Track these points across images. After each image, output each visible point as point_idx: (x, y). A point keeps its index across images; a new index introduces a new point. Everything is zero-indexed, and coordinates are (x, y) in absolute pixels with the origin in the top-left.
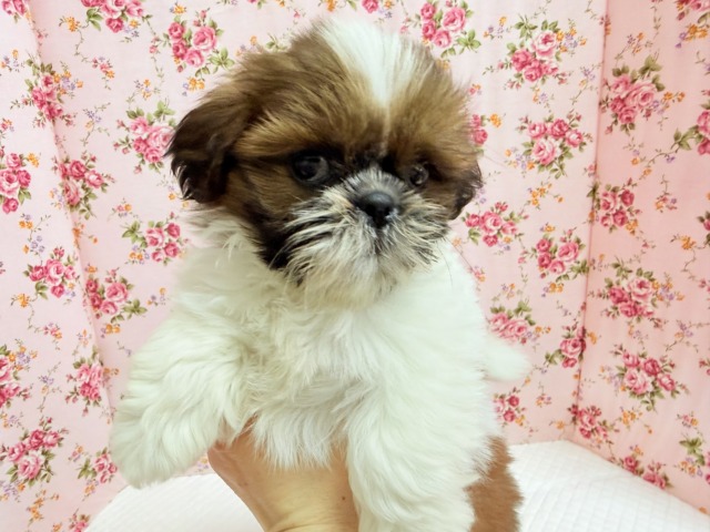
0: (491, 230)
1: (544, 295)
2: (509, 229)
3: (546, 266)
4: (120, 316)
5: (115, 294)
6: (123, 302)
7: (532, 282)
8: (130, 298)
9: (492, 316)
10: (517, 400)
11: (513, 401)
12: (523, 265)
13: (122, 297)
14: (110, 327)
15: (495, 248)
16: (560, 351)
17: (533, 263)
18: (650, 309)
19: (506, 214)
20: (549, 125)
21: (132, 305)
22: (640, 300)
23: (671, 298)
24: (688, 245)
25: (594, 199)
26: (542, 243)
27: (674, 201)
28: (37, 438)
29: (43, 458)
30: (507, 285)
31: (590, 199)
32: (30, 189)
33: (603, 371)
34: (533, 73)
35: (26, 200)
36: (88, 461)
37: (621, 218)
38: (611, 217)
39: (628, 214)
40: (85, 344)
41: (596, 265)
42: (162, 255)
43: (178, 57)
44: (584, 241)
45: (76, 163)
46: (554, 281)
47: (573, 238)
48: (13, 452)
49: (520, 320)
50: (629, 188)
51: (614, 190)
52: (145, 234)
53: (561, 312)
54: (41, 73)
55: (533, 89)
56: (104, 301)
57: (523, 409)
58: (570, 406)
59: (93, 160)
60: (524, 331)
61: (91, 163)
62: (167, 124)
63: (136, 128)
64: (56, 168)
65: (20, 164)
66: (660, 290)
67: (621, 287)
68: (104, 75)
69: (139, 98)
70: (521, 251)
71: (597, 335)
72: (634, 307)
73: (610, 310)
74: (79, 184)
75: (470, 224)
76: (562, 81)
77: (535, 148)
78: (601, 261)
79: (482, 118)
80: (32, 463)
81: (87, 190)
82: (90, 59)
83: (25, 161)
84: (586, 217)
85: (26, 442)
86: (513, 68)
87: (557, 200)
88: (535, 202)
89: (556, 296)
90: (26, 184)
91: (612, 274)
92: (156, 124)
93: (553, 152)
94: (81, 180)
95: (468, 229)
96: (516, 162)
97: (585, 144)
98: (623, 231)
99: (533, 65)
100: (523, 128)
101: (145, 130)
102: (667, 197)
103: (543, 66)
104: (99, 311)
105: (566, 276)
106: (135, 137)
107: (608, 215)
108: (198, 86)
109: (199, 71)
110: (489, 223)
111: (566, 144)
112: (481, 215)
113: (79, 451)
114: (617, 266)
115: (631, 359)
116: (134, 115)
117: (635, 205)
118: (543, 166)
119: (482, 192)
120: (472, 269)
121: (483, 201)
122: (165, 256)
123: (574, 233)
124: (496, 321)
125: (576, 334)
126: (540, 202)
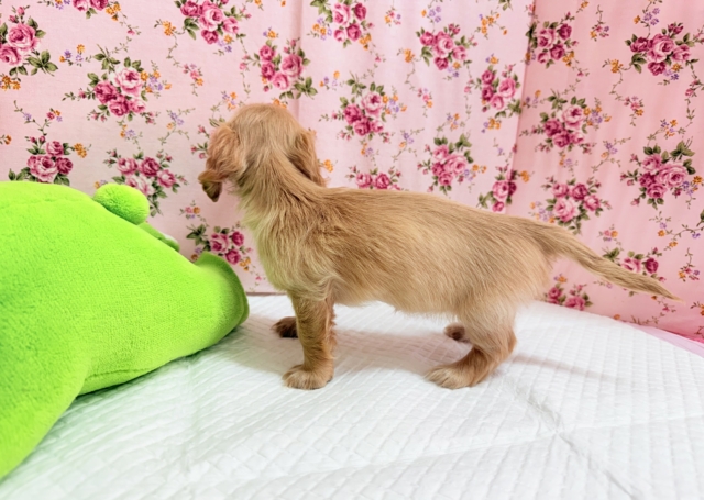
0: (442, 52)
1: (483, 131)
2: (459, 54)
3: (488, 99)
4: (22, 69)
5: (20, 38)
6: (29, 52)
7: (474, 113)
8: (38, 48)
9: (434, 147)
12: (469, 96)
13: (29, 44)
15: (445, 71)
16: (492, 193)
17: (477, 94)
18: (580, 136)
19: (457, 38)
21: (40, 57)
22: (572, 128)
23: (600, 120)
24: (617, 68)
25: (531, 38)
26: (486, 75)
27: (607, 29)
30: (453, 115)
31: (527, 38)
33: (533, 207)
37: (558, 51)
38: (549, 53)
39: (565, 47)
41: (531, 103)
44: (521, 80)
46: (493, 116)
47: (512, 74)
49: (459, 155)
50: (567, 22)
51: (552, 27)
53: (496, 150)
56: (5, 45)
60: (462, 169)
66: (590, 115)
67: (555, 119)
70: (468, 79)
71: (530, 172)
72: (567, 137)
73: (545, 143)
75: (424, 42)
78: (537, 97)
84: (523, 57)
87: (502, 31)
88: (484, 30)
89: (493, 133)
91: (548, 108)
95: (422, 46)
98: (560, 63)
102: (602, 26)
107: (545, 51)
110: (441, 44)
112: (435, 34)
114: (552, 98)
115: (561, 188)
117: (572, 38)
119: (438, 9)
120: (421, 91)
121: (438, 19)
122: (90, 6)
123: (514, 68)
124: (438, 153)
125: (507, 175)
126: (488, 31)
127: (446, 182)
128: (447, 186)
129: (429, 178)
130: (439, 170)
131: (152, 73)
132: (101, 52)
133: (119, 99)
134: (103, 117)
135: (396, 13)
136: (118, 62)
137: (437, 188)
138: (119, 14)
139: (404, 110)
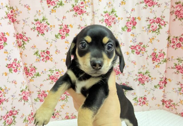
0: (138, 50)
1: (154, 69)
2: (143, 50)
3: (154, 60)
4: (33, 77)
5: (32, 71)
6: (34, 73)
7: (150, 65)
8: (36, 72)
9: (138, 74)
10: (146, 98)
11: (145, 99)
12: (148, 60)
13: (34, 71)
14: (31, 80)
15: (139, 55)
16: (159, 85)
17: (150, 59)
19: (142, 46)
20: (155, 19)
21: (37, 74)
25: (169, 40)
26: (153, 54)
28: (11, 113)
29: (13, 118)
30: (143, 66)
31: (167, 40)
32: (7, 42)
33: (173, 89)
34: (150, 4)
35: (6, 45)
36: (26, 118)
37: (179, 45)
38: (176, 45)
39: (182, 44)
40: (23, 85)
41: (170, 60)
42: (45, 60)
43: (48, 3)
44: (166, 53)
45: (20, 34)
46: (157, 64)
47: (162, 52)
48: (4, 117)
49: (146, 76)
50: (182, 37)
51: (177, 38)
52: (40, 54)
53: (159, 73)
54: (10, 10)
55: (150, 9)
56: (29, 73)
57: (148, 101)
58: (162, 100)
59: (25, 33)
60: (148, 79)
61: (24, 34)
62: (45, 23)
63: (37, 24)
64: (14, 36)
65: (4, 35)
67: (180, 65)
68: (27, 9)
69: (37, 15)
70: (147, 56)
71: (171, 79)
73: (176, 72)
74: (21, 40)
75: (132, 49)
76: (159, 6)
77: (151, 26)
79: (135, 18)
80: (10, 120)
81: (24, 42)
82: (24, 5)
83: (5, 34)
84: (166, 46)
85: (8, 114)
86: (144, 3)
87: (157, 41)
88: (151, 42)
89: (157, 69)
90: (6, 41)
92: (42, 23)
93: (156, 27)
94: (22, 39)
95: (131, 50)
96: (145, 31)
97: (166, 24)
99: (150, 2)
100: (147, 20)
101: (39, 25)
103: (153, 2)
104: (28, 76)
105: (160, 63)
106: (37, 27)
107: (174, 45)
108: (54, 11)
109: (54, 7)
110: (137, 48)
111: (160, 25)
112: (135, 46)
113: (23, 115)
114: (178, 59)
116: (36, 20)
118: (153, 31)
119: (135, 39)
120: (132, 61)
121: (136, 42)
122: (46, 60)
123: (163, 50)
124: (140, 76)
125: (163, 79)
126: (152, 42)
127: (143, 83)
128: (143, 84)
129: (138, 82)
130: (140, 80)
131: (62, 71)
132: (49, 69)
133: (55, 79)
134: (52, 83)
135: (122, 43)
136: (54, 71)
137: (140, 85)
138: (53, 60)
139: (128, 67)
